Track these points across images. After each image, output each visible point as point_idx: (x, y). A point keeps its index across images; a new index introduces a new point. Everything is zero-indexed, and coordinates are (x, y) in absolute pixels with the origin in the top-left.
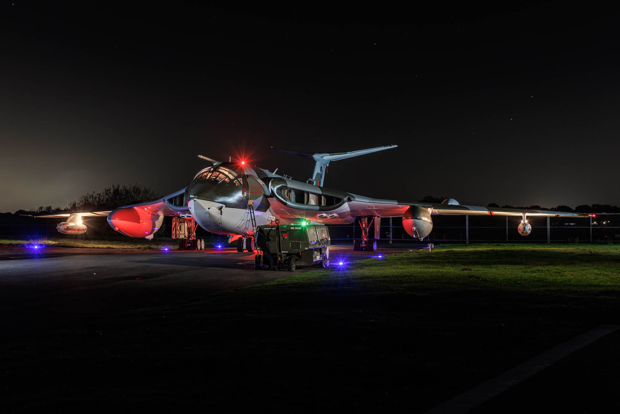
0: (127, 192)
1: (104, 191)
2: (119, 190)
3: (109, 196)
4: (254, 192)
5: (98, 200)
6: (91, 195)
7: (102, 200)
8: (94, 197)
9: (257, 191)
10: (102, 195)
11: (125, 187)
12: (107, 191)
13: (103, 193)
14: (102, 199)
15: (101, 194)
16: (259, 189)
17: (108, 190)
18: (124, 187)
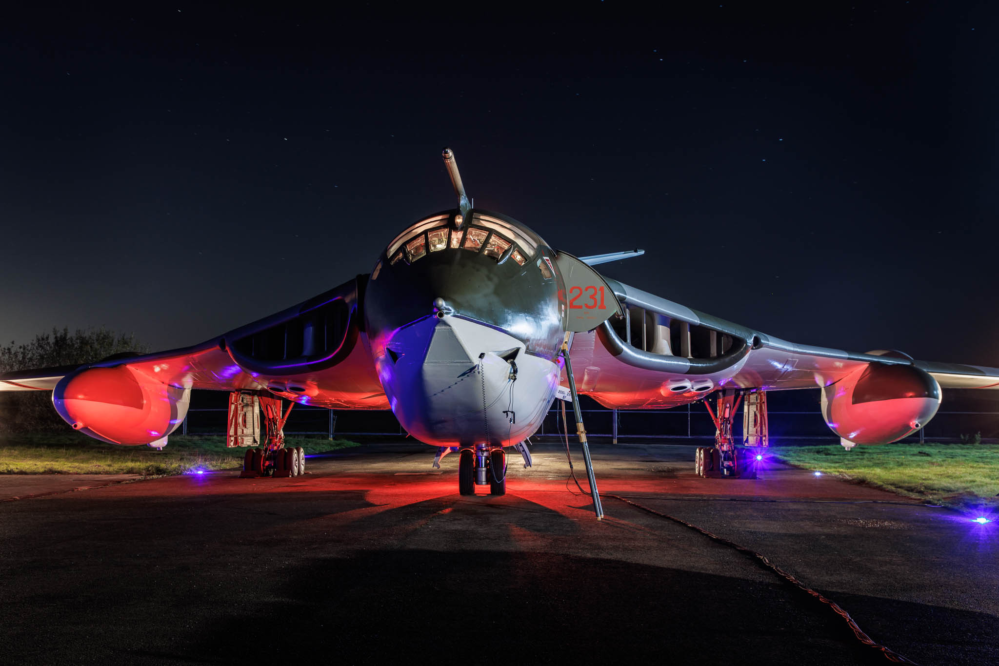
0: (84, 342)
1: (35, 339)
2: (67, 338)
3: (45, 350)
4: (580, 307)
5: (21, 359)
6: (6, 348)
7: (31, 359)
8: (13, 353)
9: (591, 302)
10: (29, 348)
11: (80, 331)
12: (41, 342)
13: (33, 344)
14: (29, 356)
15: (28, 346)
16: (598, 297)
17: (43, 339)
18: (78, 331)
